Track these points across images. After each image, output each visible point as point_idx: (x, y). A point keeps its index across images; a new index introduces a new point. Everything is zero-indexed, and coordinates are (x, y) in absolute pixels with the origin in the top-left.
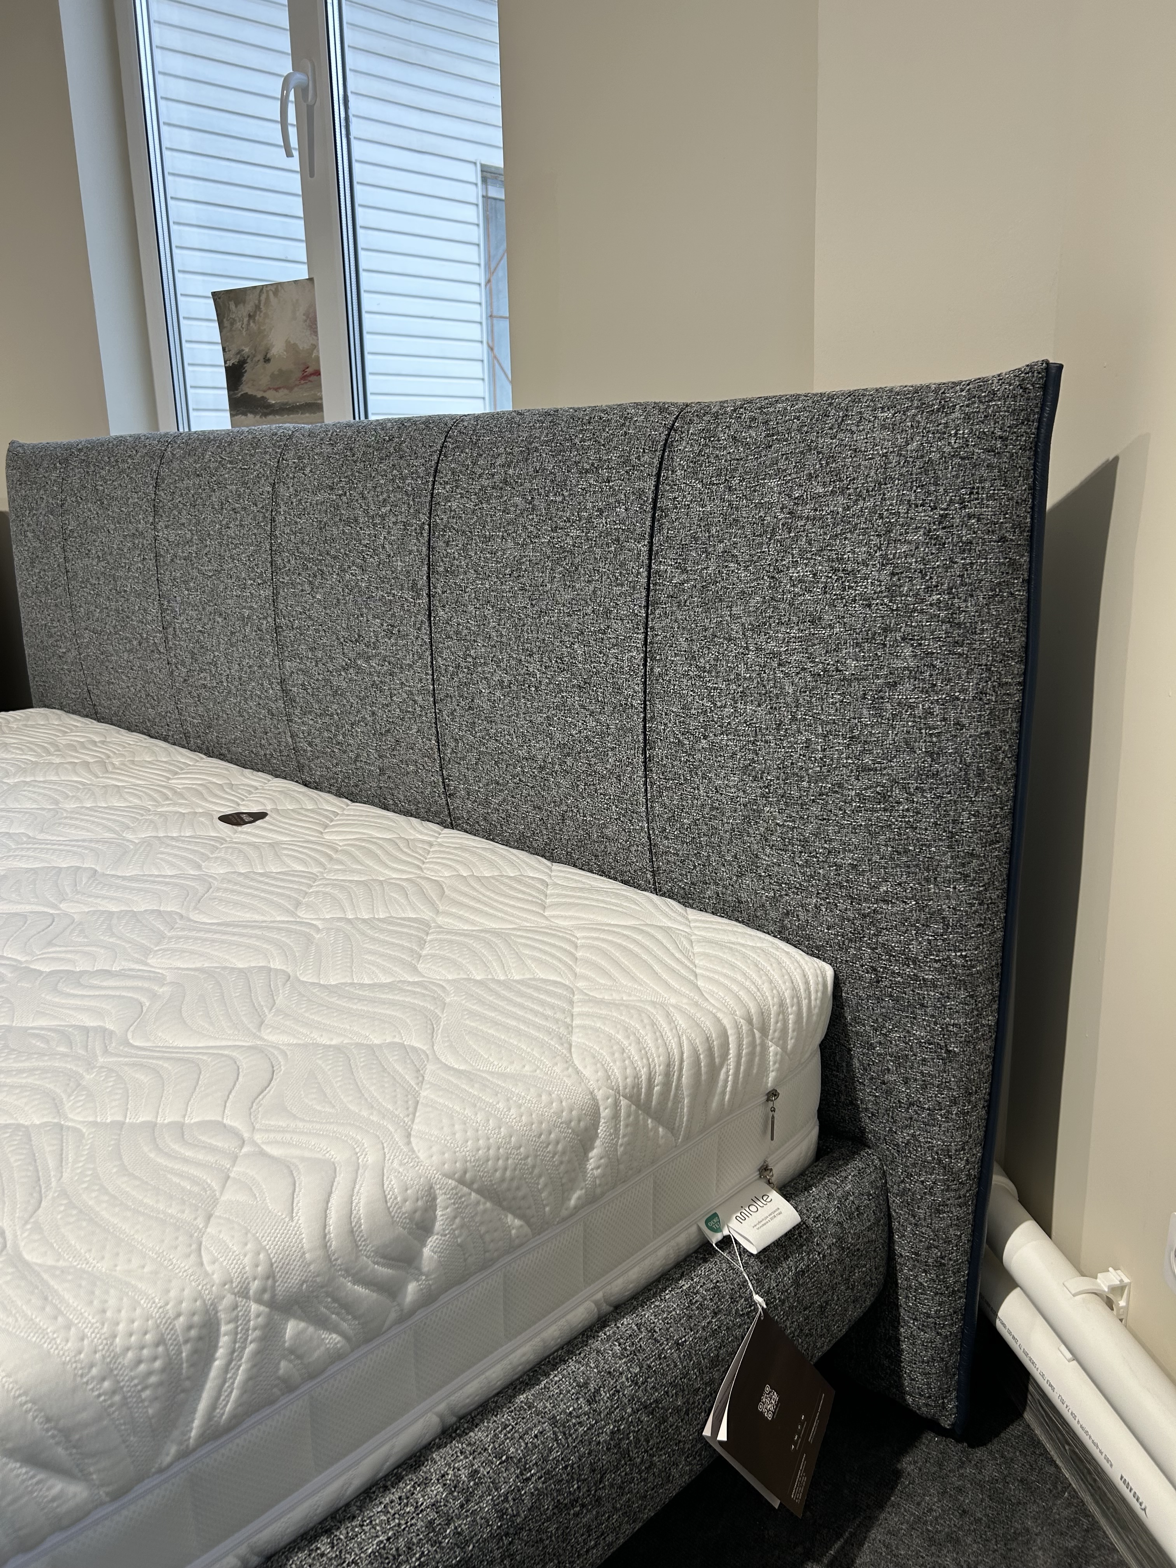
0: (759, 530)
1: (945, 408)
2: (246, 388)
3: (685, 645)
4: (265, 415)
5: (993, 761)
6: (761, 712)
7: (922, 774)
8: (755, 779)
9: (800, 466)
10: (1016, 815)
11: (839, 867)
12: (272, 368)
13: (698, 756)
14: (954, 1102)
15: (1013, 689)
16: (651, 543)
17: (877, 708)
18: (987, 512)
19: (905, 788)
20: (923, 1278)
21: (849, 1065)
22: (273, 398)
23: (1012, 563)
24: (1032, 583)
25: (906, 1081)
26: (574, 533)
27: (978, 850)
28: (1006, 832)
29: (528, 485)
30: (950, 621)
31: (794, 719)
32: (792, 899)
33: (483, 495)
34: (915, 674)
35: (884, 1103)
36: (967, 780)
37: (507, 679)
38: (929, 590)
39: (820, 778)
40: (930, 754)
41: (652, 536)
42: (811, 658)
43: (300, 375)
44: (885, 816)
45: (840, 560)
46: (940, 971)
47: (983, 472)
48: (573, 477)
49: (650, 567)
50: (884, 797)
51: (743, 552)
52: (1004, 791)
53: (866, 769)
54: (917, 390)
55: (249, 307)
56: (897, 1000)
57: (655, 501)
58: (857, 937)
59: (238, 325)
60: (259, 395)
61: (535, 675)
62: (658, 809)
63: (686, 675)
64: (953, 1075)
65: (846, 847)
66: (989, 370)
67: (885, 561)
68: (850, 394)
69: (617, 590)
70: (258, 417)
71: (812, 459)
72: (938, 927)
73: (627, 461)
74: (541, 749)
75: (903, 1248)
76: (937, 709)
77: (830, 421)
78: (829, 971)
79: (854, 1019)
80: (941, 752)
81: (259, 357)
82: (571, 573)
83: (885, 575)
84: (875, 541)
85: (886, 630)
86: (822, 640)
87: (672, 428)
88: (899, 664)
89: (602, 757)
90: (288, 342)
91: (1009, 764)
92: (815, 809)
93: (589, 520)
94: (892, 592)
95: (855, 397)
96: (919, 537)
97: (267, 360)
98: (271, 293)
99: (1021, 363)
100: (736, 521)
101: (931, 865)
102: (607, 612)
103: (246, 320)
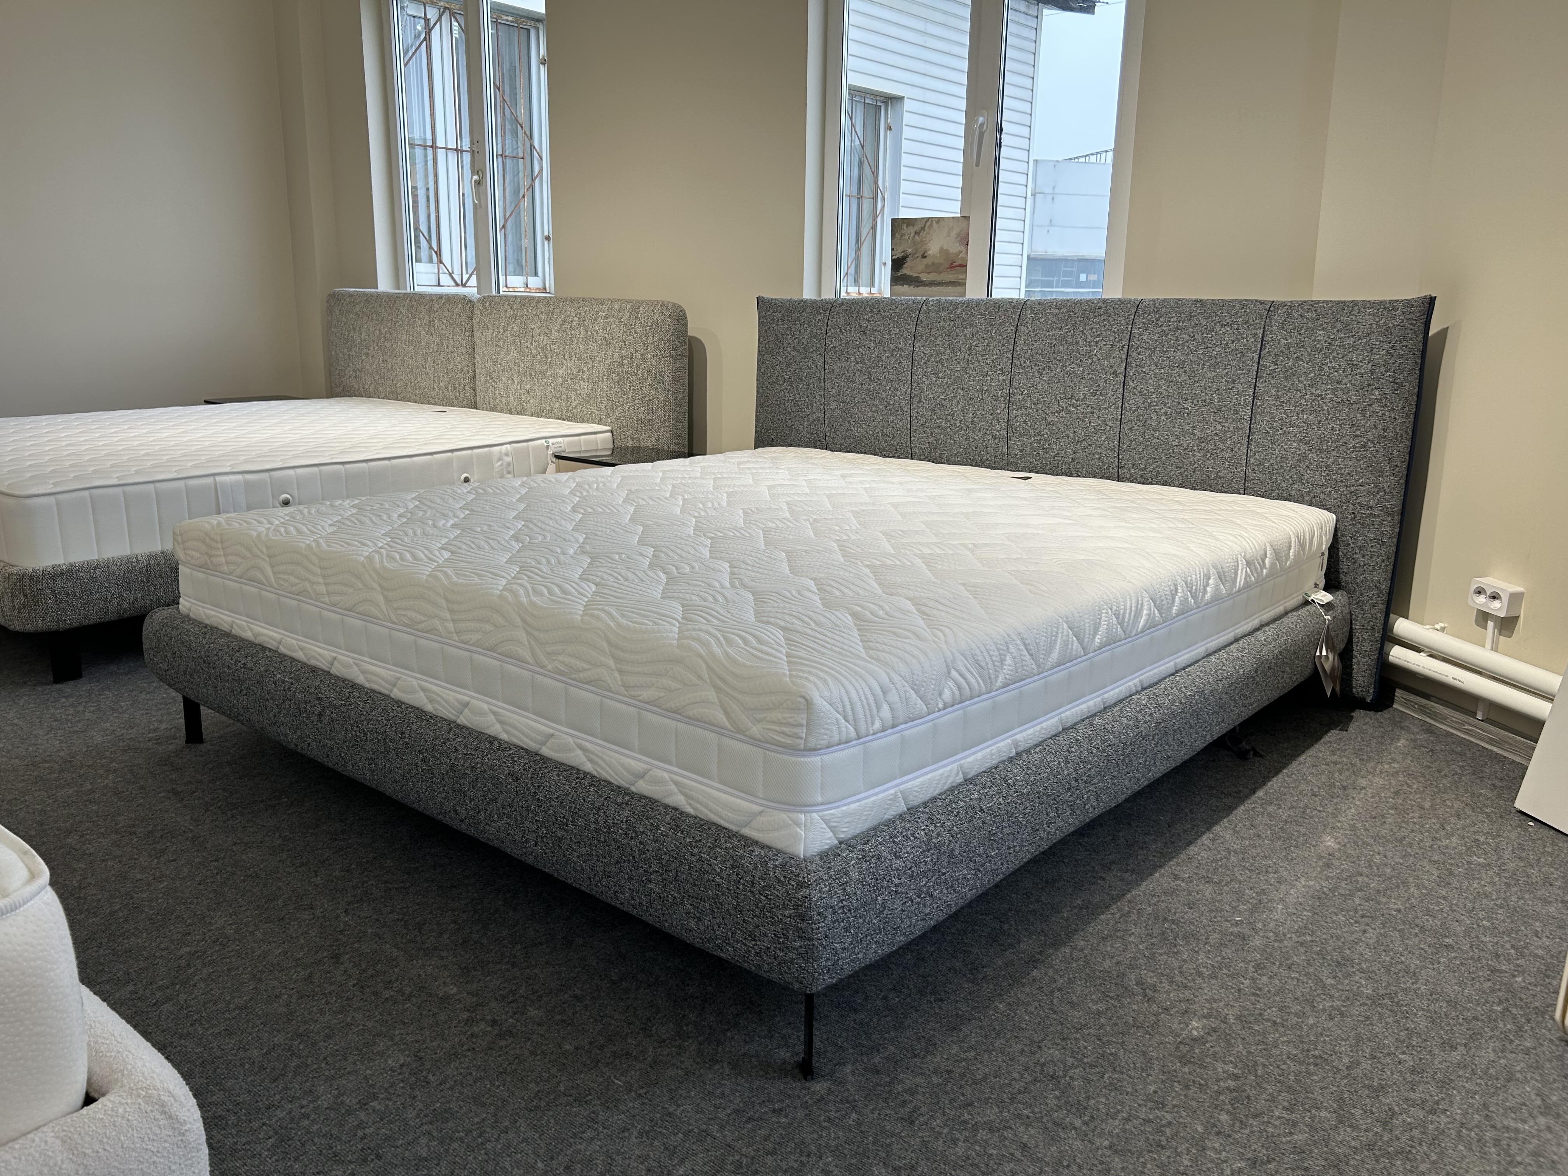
0: (1314, 349)
1: (1394, 309)
2: (905, 271)
3: (1274, 393)
4: (918, 286)
5: (1406, 431)
6: (1311, 417)
7: (1379, 436)
8: (1306, 444)
9: (1333, 327)
10: (1411, 453)
11: (1342, 474)
12: (925, 261)
13: (1277, 437)
14: (1383, 561)
15: (1414, 406)
16: (1260, 354)
17: (1363, 413)
18: (1409, 345)
19: (1373, 442)
20: (1365, 636)
21: (1337, 555)
22: (924, 277)
23: (1416, 362)
24: (1422, 370)
25: (1363, 556)
26: (1217, 349)
27: (1399, 464)
28: (1407, 458)
29: (1191, 330)
30: (1393, 382)
31: (1327, 419)
32: (1318, 490)
33: (1163, 333)
34: (1379, 401)
35: (1352, 567)
36: (1396, 439)
37: (1169, 411)
38: (1386, 371)
39: (1337, 440)
40: (1383, 429)
41: (1260, 351)
42: (1336, 396)
43: (948, 266)
44: (1363, 453)
45: (1351, 360)
46: (1381, 511)
47: (1409, 331)
48: (1218, 327)
49: (1259, 363)
50: (1364, 446)
51: (1306, 357)
52: (1408, 443)
53: (1357, 436)
54: (1382, 302)
55: (917, 228)
56: (1362, 524)
57: (1263, 338)
58: (1348, 501)
59: (907, 237)
60: (915, 275)
61: (1187, 409)
62: (1252, 461)
63: (1274, 405)
64: (1383, 551)
65: (1346, 466)
66: (1410, 296)
67: (1370, 361)
68: (1352, 302)
69: (1240, 372)
70: (912, 287)
71: (1339, 325)
72: (1382, 494)
73: (1247, 322)
74: (1186, 441)
75: (1357, 626)
76: (1387, 413)
77: (1346, 312)
78: (1334, 516)
79: (1342, 535)
80: (1388, 428)
81: (920, 255)
82: (1215, 366)
83: (1369, 366)
84: (1366, 354)
85: (1369, 385)
86: (1341, 389)
87: (1269, 310)
88: (1373, 397)
89: (1224, 441)
90: (941, 248)
91: (1410, 433)
92: (1334, 453)
93: (1227, 344)
94: (1372, 372)
95: (1355, 303)
96: (1384, 352)
97: (924, 257)
98: (934, 223)
99: (1422, 295)
100: (1303, 346)
101: (1381, 471)
102: (1234, 381)
103: (912, 235)
